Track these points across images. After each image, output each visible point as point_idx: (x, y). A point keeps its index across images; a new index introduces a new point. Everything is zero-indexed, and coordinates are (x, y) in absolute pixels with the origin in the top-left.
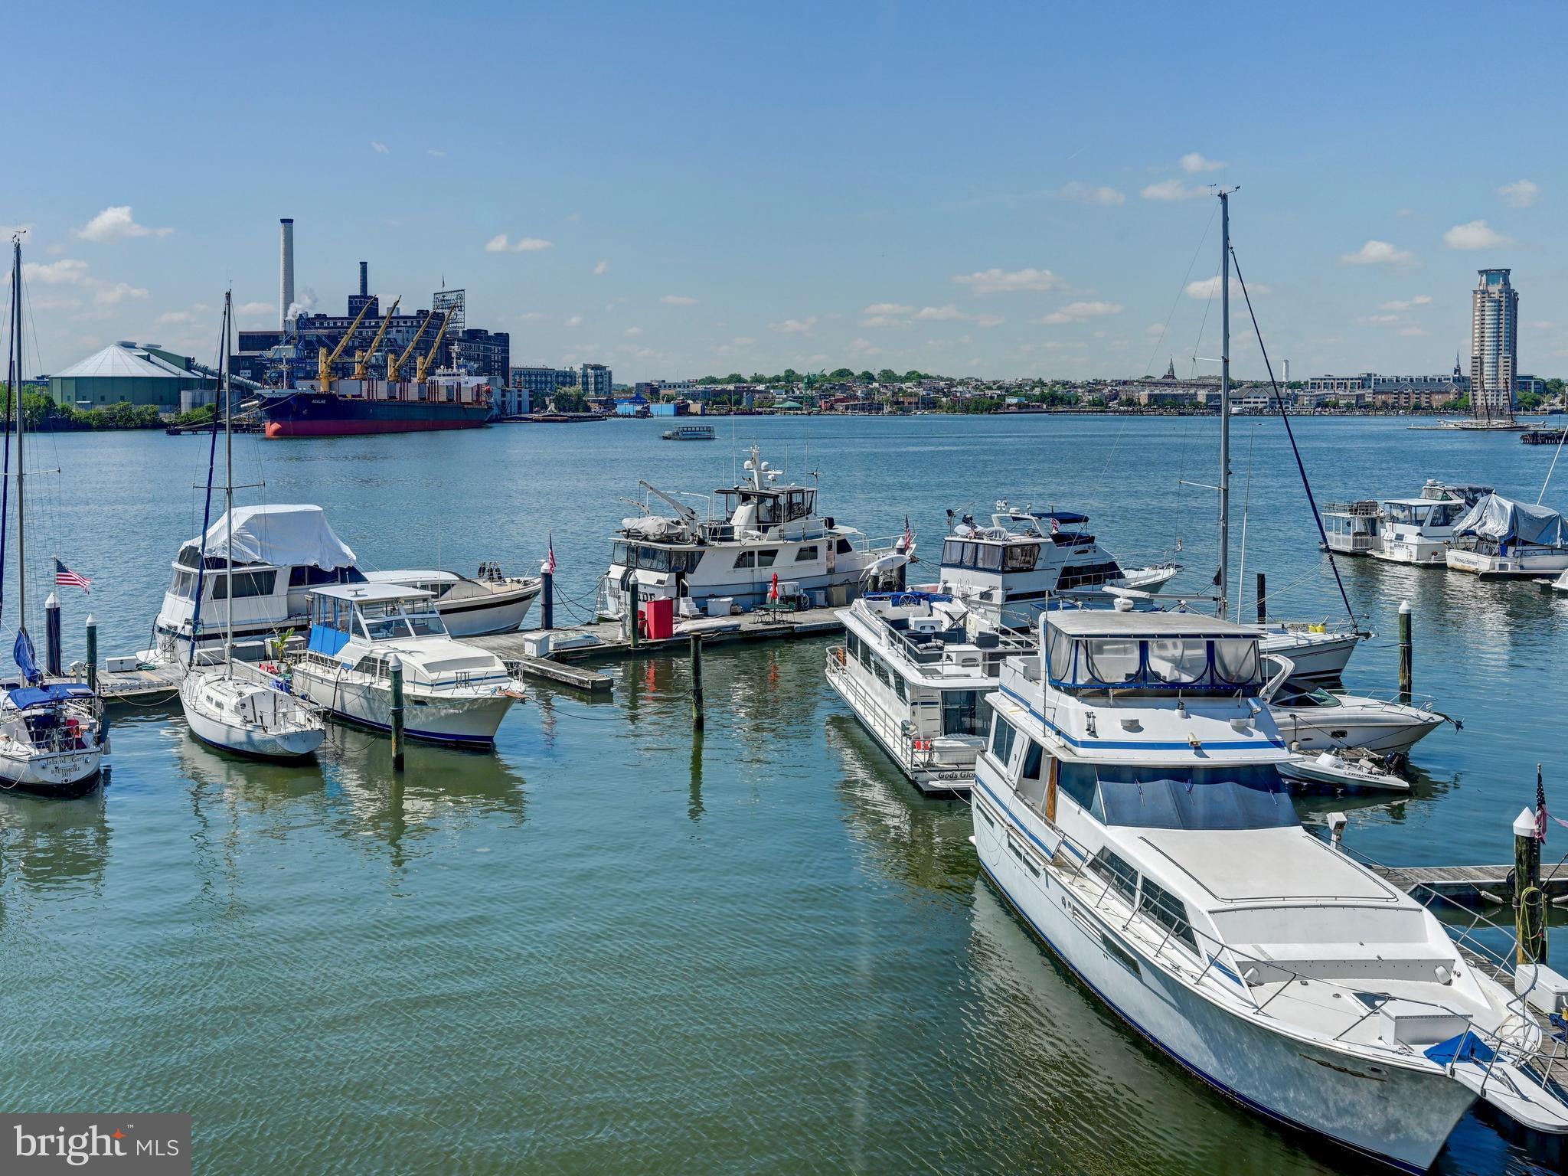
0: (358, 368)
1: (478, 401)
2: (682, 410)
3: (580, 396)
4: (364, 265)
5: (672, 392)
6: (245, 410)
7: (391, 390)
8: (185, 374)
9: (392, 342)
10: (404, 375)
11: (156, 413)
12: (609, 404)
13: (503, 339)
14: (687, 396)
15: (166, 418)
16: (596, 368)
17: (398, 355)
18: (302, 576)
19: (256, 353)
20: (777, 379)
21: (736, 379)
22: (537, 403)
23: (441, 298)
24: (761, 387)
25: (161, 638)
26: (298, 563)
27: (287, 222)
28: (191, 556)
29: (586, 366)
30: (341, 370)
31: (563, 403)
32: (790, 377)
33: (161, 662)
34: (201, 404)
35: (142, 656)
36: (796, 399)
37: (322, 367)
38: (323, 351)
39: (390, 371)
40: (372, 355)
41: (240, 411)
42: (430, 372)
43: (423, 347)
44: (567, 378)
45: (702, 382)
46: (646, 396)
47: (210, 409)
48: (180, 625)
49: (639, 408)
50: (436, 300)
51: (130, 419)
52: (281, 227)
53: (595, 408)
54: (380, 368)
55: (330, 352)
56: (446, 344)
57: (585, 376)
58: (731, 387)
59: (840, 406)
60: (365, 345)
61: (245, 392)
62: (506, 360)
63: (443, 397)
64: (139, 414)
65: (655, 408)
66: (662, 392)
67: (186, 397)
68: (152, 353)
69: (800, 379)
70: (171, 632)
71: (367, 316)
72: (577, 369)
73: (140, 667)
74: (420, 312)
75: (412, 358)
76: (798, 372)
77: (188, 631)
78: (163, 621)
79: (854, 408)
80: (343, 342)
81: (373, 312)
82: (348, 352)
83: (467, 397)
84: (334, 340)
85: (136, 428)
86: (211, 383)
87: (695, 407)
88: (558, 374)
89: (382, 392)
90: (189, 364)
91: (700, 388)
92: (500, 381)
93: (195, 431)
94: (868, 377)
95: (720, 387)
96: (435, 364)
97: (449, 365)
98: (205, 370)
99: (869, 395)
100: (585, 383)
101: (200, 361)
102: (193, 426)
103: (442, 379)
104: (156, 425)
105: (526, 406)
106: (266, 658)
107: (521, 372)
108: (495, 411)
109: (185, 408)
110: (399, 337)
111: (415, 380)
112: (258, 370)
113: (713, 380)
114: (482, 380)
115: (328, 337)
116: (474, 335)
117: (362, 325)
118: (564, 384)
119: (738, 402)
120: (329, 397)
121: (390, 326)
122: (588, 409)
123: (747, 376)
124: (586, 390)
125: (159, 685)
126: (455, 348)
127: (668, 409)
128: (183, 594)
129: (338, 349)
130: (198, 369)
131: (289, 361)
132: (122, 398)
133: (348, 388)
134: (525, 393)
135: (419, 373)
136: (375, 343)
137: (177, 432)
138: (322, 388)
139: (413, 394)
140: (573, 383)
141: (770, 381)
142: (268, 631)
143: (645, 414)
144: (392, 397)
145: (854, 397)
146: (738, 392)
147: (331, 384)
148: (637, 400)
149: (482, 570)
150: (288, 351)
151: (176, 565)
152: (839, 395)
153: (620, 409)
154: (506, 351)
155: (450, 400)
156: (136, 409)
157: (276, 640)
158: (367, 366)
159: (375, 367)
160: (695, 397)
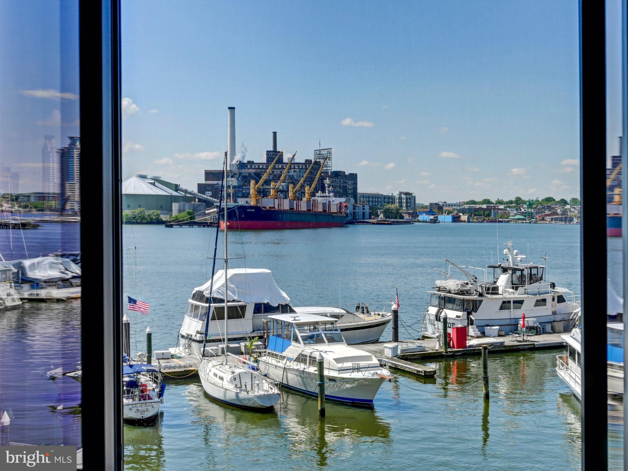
0: (272, 192)
1: (340, 212)
2: (456, 219)
3: (398, 210)
4: (275, 133)
5: (450, 208)
6: (209, 214)
7: (291, 204)
8: (175, 193)
9: (291, 177)
10: (298, 197)
11: (158, 215)
12: (415, 215)
13: (353, 177)
14: (459, 211)
15: (164, 218)
16: (406, 194)
17: (295, 185)
18: (260, 308)
19: (215, 182)
20: (511, 202)
21: (487, 202)
22: (373, 213)
23: (318, 153)
24: (502, 207)
25: (182, 341)
26: (258, 301)
27: (232, 109)
28: (199, 296)
29: (401, 193)
30: (263, 193)
31: (388, 213)
32: (519, 201)
33: (183, 355)
34: (184, 211)
35: (172, 351)
36: (522, 214)
37: (252, 191)
38: (252, 182)
39: (290, 194)
40: (280, 185)
41: (205, 214)
42: (313, 194)
43: (309, 181)
44: (390, 199)
45: (467, 203)
46: (435, 210)
47: (189, 213)
48: (194, 334)
49: (432, 217)
50: (316, 154)
51: (144, 218)
52: (228, 112)
53: (406, 217)
54: (285, 192)
55: (257, 182)
56: (322, 179)
57: (400, 198)
58: (484, 206)
59: (548, 219)
60: (276, 178)
61: (209, 204)
62: (355, 189)
63: (320, 209)
64: (149, 215)
65: (441, 218)
66: (445, 208)
67: (175, 206)
68: (156, 181)
69: (524, 202)
70: (189, 338)
71: (277, 162)
72: (396, 194)
73: (173, 357)
74: (307, 161)
75: (303, 186)
76: (523, 198)
77: (198, 337)
78: (184, 331)
79: (556, 219)
80: (265, 177)
81: (280, 161)
82: (267, 182)
83: (334, 209)
84: (257, 176)
85: (147, 223)
86: (188, 198)
87: (464, 217)
88: (385, 197)
89: (286, 206)
90: (176, 188)
91: (467, 206)
92: (352, 201)
93: (181, 225)
94: (564, 202)
95: (478, 206)
96: (316, 190)
97: (323, 191)
98: (186, 191)
99: (564, 212)
100: (400, 203)
101: (183, 186)
102: (179, 223)
103: (319, 198)
104: (159, 222)
105: (367, 215)
106: (242, 353)
107: (364, 196)
108: (350, 218)
109: (175, 213)
110: (295, 175)
111: (304, 199)
112: (217, 192)
113: (474, 202)
114: (343, 200)
115: (256, 174)
116: (337, 174)
117: (274, 168)
118: (388, 203)
119: (489, 215)
120: (256, 208)
121: (290, 168)
122: (402, 217)
123: (494, 200)
124: (401, 206)
125: (185, 367)
126: (327, 181)
127: (449, 218)
128: (195, 316)
129: (261, 181)
130: (182, 190)
131: (234, 187)
132: (140, 206)
133: (268, 203)
134: (367, 207)
135: (307, 195)
136: (282, 178)
137: (171, 226)
138: (252, 203)
139: (303, 207)
140: (393, 202)
141: (507, 203)
142: (243, 339)
143: (435, 221)
144: (292, 209)
145: (556, 213)
146: (489, 209)
147: (257, 200)
148: (430, 212)
149: (358, 308)
150: (234, 182)
151: (191, 301)
152: (547, 212)
153: (421, 217)
154: (356, 184)
155: (325, 211)
156: (147, 213)
157: (248, 343)
158: (278, 191)
159: (282, 191)
160: (464, 212)
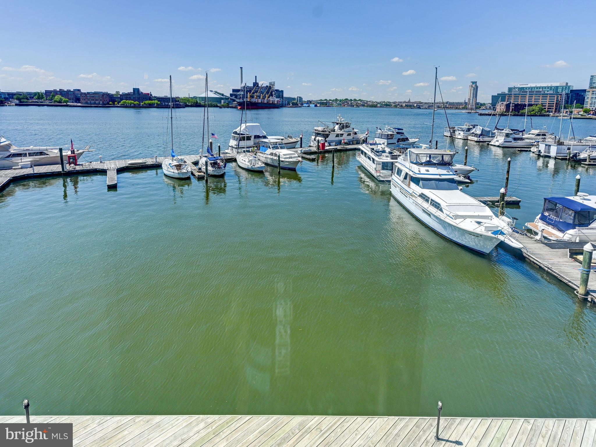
0: (255, 96)
1: (278, 103)
2: (316, 106)
3: (297, 103)
4: (256, 76)
5: (314, 102)
6: (234, 104)
7: (262, 101)
8: (222, 97)
9: (261, 92)
10: (264, 98)
11: (217, 104)
12: (302, 104)
13: (282, 91)
14: (317, 103)
15: (219, 105)
16: (299, 97)
17: (263, 94)
18: (256, 137)
19: (236, 93)
20: (334, 100)
21: (326, 100)
22: (289, 104)
23: (270, 83)
24: (331, 102)
25: (230, 148)
27: (241, 68)
28: (236, 133)
29: (298, 97)
30: (252, 97)
31: (293, 104)
32: (336, 100)
34: (225, 103)
35: (227, 151)
36: (337, 104)
37: (248, 96)
38: (249, 93)
39: (261, 97)
40: (258, 94)
41: (233, 104)
42: (269, 97)
43: (268, 93)
44: (294, 99)
45: (319, 100)
46: (309, 103)
47: (227, 103)
48: (234, 146)
49: (308, 105)
50: (269, 84)
51: (212, 105)
52: (240, 69)
53: (299, 105)
54: (259, 97)
55: (250, 93)
56: (272, 92)
57: (297, 99)
58: (325, 101)
59: (346, 106)
60: (256, 92)
61: (234, 101)
62: (283, 95)
63: (271, 102)
64: (214, 104)
65: (311, 105)
66: (312, 102)
67: (222, 101)
68: (216, 92)
69: (338, 100)
70: (232, 147)
71: (257, 87)
72: (296, 97)
73: (227, 153)
74: (267, 86)
75: (265, 95)
76: (338, 99)
78: (230, 144)
79: (349, 106)
80: (253, 91)
81: (258, 86)
82: (254, 93)
83: (276, 102)
84: (250, 91)
85: (213, 107)
86: (227, 99)
87: (318, 105)
88: (292, 98)
89: (260, 101)
90: (223, 95)
91: (319, 101)
92: (282, 100)
93: (225, 108)
94: (351, 100)
95: (323, 101)
96: (270, 96)
97: (272, 96)
98: (226, 96)
99: (351, 104)
100: (297, 100)
101: (225, 94)
102: (224, 107)
103: (271, 99)
104: (217, 106)
105: (287, 104)
106: (250, 152)
107: (285, 98)
108: (281, 105)
109: (222, 103)
110: (263, 91)
111: (266, 99)
112: (236, 96)
113: (321, 100)
114: (279, 99)
115: (249, 90)
116: (276, 90)
117: (256, 88)
118: (293, 100)
119: (327, 104)
120: (250, 102)
121: (261, 89)
122: (298, 105)
123: (328, 99)
124: (298, 101)
125: (231, 157)
126: (273, 93)
127: (313, 105)
128: (234, 140)
129: (252, 93)
130: (225, 96)
131: (242, 95)
132: (210, 101)
133: (254, 100)
134: (286, 102)
135: (267, 98)
136: (258, 92)
137: (221, 108)
138: (249, 100)
139: (266, 102)
140: (295, 100)
141: (333, 100)
143: (309, 106)
144: (262, 102)
145: (349, 104)
146: (327, 102)
147: (250, 99)
148: (307, 104)
149: (288, 136)
150: (242, 93)
152: (346, 103)
153: (304, 105)
154: (283, 94)
155: (273, 103)
156: (213, 103)
157: (252, 149)
158: (257, 96)
159: (258, 96)
160: (318, 103)
